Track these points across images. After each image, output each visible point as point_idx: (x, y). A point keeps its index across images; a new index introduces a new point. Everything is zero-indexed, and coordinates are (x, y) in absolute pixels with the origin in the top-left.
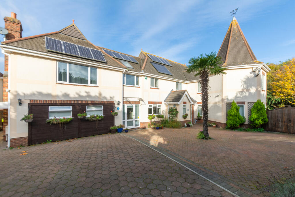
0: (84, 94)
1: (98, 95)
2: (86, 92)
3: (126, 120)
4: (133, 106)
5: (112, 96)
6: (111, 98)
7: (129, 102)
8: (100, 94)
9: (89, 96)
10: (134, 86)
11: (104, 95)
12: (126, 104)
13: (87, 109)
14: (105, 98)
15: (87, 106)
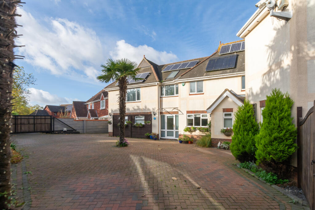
0: (136, 108)
1: (144, 108)
2: (138, 107)
3: (166, 130)
4: (173, 116)
5: (154, 108)
6: (153, 109)
7: (168, 112)
8: (146, 107)
9: (139, 109)
10: (174, 96)
11: (148, 107)
12: (165, 115)
13: (136, 119)
14: (149, 109)
15: (135, 117)
